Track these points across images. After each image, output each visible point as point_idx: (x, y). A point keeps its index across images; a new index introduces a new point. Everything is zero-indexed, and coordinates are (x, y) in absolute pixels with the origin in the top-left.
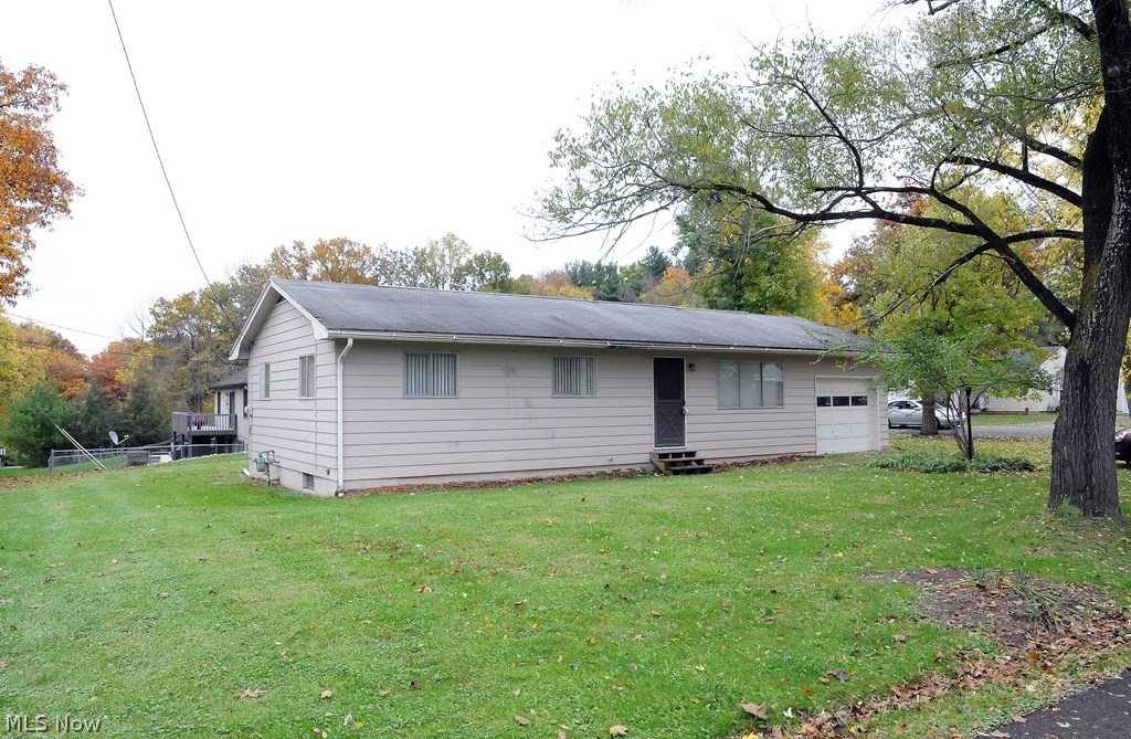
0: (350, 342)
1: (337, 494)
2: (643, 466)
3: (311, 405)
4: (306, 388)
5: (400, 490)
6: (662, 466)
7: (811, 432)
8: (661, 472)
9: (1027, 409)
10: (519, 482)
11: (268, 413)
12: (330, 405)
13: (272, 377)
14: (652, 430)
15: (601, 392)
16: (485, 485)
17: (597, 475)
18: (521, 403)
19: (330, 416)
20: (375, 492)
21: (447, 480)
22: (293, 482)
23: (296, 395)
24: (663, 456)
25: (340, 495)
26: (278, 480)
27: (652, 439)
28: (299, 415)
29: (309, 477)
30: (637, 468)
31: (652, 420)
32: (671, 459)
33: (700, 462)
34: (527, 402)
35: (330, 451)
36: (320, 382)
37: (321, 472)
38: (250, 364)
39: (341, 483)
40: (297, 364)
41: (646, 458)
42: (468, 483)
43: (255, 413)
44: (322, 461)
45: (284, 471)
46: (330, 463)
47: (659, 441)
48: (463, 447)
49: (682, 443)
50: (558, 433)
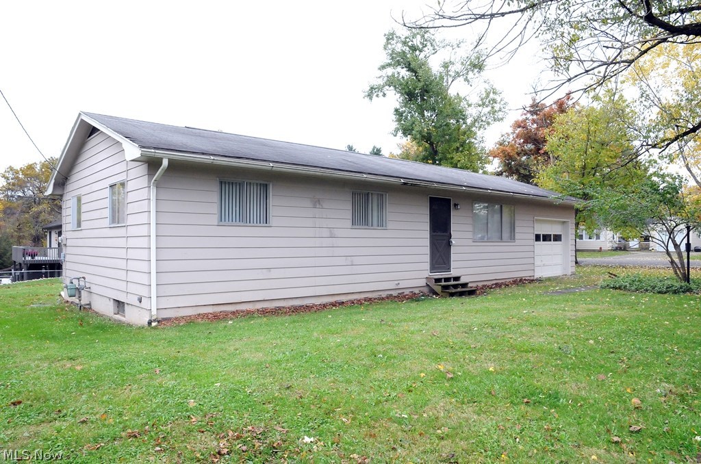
0: (165, 163)
1: (150, 323)
2: (421, 289)
3: (121, 232)
4: (117, 215)
5: (216, 317)
6: (438, 289)
7: (531, 261)
8: (436, 294)
9: (601, 248)
10: (324, 306)
11: (80, 242)
12: (143, 230)
13: (84, 208)
14: (427, 258)
15: (390, 225)
16: (296, 310)
17: (387, 298)
18: (326, 233)
19: (143, 242)
20: (190, 321)
21: (259, 306)
22: (104, 307)
23: (107, 222)
24: (438, 280)
25: (154, 324)
26: (89, 304)
27: (427, 266)
28: (109, 242)
29: (120, 305)
30: (417, 291)
31: (427, 250)
32: (443, 283)
33: (465, 285)
34: (330, 231)
35: (143, 279)
36: (131, 208)
37: (133, 300)
38: (64, 199)
39: (154, 312)
40: (107, 192)
41: (423, 283)
42: (280, 308)
43: (69, 243)
44: (132, 288)
45: (95, 297)
46: (143, 291)
47: (433, 268)
48: (274, 274)
49: (449, 269)
50: (357, 260)
